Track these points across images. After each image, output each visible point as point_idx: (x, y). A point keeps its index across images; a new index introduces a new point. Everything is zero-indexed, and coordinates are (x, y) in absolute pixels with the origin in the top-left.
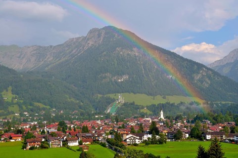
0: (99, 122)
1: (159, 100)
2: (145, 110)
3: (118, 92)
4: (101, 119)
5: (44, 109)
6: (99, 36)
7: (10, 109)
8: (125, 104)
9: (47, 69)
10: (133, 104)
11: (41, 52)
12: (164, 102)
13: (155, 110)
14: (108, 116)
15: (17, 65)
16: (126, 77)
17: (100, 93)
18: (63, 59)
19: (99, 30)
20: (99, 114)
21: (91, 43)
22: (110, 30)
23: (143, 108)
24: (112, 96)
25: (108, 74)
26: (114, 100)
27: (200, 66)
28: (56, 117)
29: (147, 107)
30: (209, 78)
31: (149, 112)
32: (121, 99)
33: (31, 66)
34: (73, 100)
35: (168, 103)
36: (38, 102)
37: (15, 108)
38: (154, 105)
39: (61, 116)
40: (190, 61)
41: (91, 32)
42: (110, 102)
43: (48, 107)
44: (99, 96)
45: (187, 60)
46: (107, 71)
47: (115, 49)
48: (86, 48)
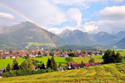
0: (23, 51)
2: (38, 47)
3: (30, 42)
4: (24, 50)
5: (5, 46)
6: (24, 24)
8: (31, 46)
9: (7, 34)
10: (34, 45)
11: (5, 28)
12: (43, 45)
14: (26, 49)
16: (32, 37)
17: (24, 42)
18: (12, 31)
19: (24, 22)
20: (23, 48)
21: (21, 26)
22: (28, 23)
23: (37, 47)
24: (28, 43)
25: (26, 36)
26: (28, 44)
27: (54, 35)
28: (9, 49)
29: (39, 47)
30: (57, 38)
31: (39, 48)
32: (30, 44)
34: (15, 44)
35: (45, 45)
36: (4, 44)
38: (40, 46)
39: (11, 49)
40: (52, 33)
41: (21, 23)
42: (27, 45)
43: (7, 46)
44: (24, 43)
45: (51, 33)
46: (26, 35)
47: (29, 28)
48: (20, 28)
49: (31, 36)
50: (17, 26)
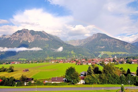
0: (97, 59)
1: (114, 53)
2: (110, 56)
3: (102, 51)
4: (97, 58)
5: (81, 56)
6: (96, 36)
7: (73, 56)
8: (104, 54)
9: (82, 45)
10: (106, 54)
11: (80, 41)
12: (116, 54)
13: (113, 56)
14: (99, 58)
15: (74, 45)
16: (104, 47)
17: (96, 51)
18: (86, 43)
19: (96, 34)
20: (96, 57)
21: (93, 38)
22: (99, 34)
23: (109, 55)
24: (100, 52)
25: (99, 46)
27: (127, 43)
28: (85, 58)
29: (111, 55)
30: (130, 47)
31: (111, 57)
32: (103, 53)
33: (78, 45)
34: (89, 53)
35: (117, 54)
36: (80, 54)
37: (74, 55)
38: (113, 55)
39: (86, 58)
40: (124, 42)
41: (93, 35)
42: (99, 54)
44: (96, 52)
45: (123, 41)
46: (98, 45)
47: (100, 39)
48: (92, 39)
49: (102, 46)
50: (89, 38)
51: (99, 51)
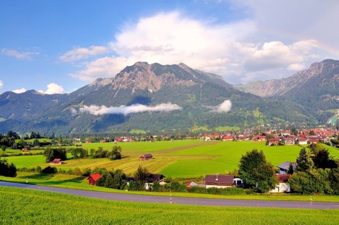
0: (322, 129)
3: (337, 108)
4: (324, 128)
5: (281, 122)
6: (319, 67)
7: (258, 122)
9: (281, 95)
11: (277, 83)
14: (329, 126)
15: (262, 94)
17: (322, 109)
18: (293, 87)
19: (319, 64)
20: (322, 124)
21: (313, 73)
22: (328, 62)
24: (332, 111)
25: (328, 95)
26: (334, 114)
28: (290, 127)
33: (270, 94)
34: (301, 115)
36: (276, 116)
37: (262, 121)
39: (293, 126)
41: (312, 65)
42: (330, 115)
43: (283, 120)
44: (321, 111)
46: (327, 93)
47: (333, 76)
48: (309, 77)
50: (302, 75)
51: (330, 108)
